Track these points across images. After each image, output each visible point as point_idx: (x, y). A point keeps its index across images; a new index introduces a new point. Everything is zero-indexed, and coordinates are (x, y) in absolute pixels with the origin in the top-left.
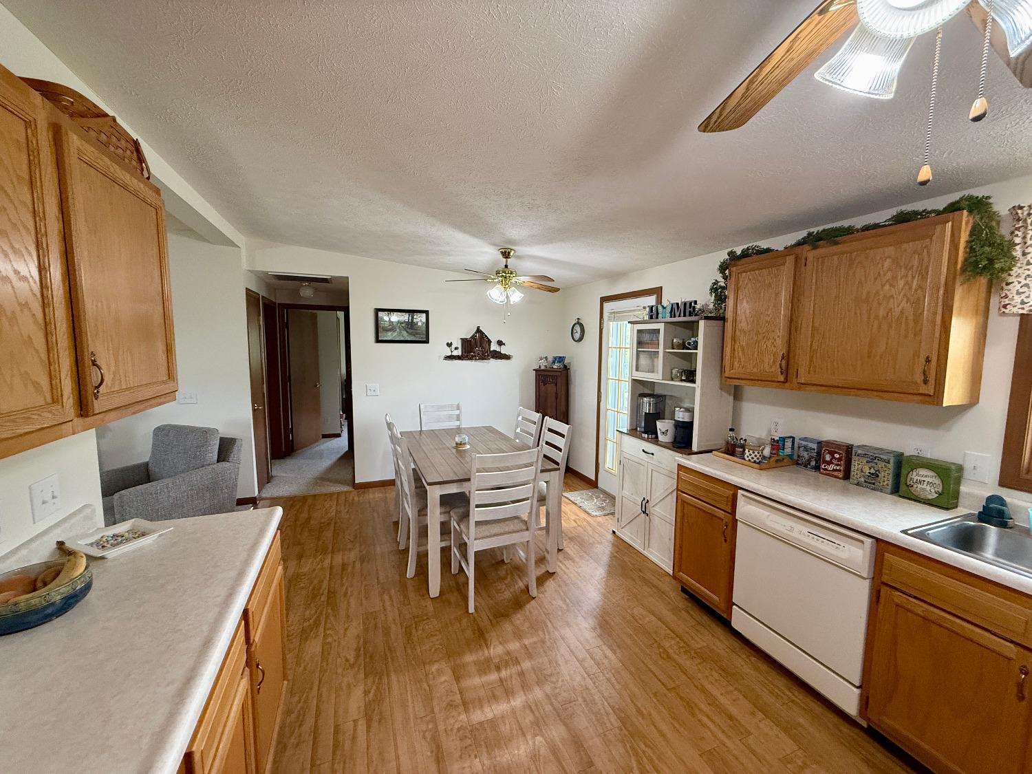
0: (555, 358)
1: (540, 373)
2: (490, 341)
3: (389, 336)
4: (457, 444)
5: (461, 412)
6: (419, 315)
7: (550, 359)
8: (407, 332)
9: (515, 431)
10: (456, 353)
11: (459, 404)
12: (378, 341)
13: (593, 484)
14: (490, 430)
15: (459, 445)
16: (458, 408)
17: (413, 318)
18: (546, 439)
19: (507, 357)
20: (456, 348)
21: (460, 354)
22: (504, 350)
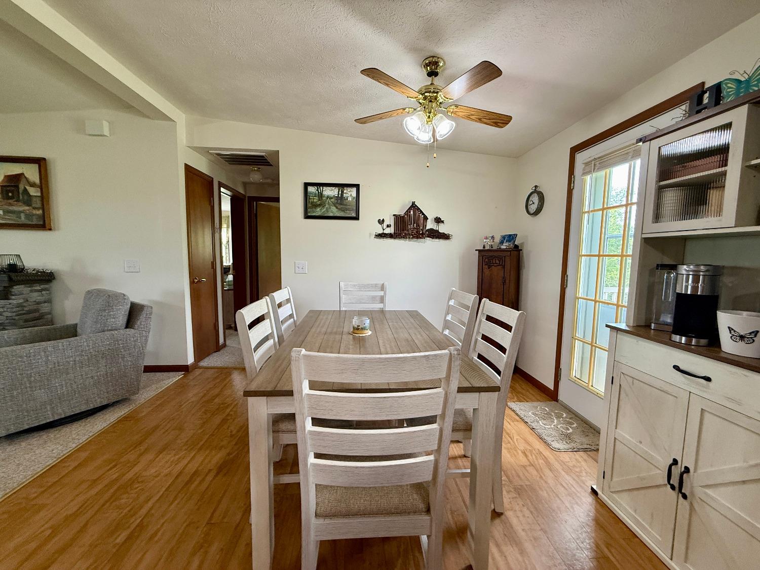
0: (504, 237)
1: (483, 253)
2: (426, 218)
3: (318, 212)
4: (354, 328)
5: (385, 293)
6: (349, 189)
7: (498, 239)
8: (337, 208)
9: (445, 317)
10: (388, 231)
11: (383, 284)
12: (307, 217)
13: (551, 395)
14: (414, 315)
15: (357, 329)
16: (383, 288)
17: (342, 192)
18: (482, 332)
19: (446, 237)
20: (388, 226)
21: (392, 232)
22: (442, 229)
